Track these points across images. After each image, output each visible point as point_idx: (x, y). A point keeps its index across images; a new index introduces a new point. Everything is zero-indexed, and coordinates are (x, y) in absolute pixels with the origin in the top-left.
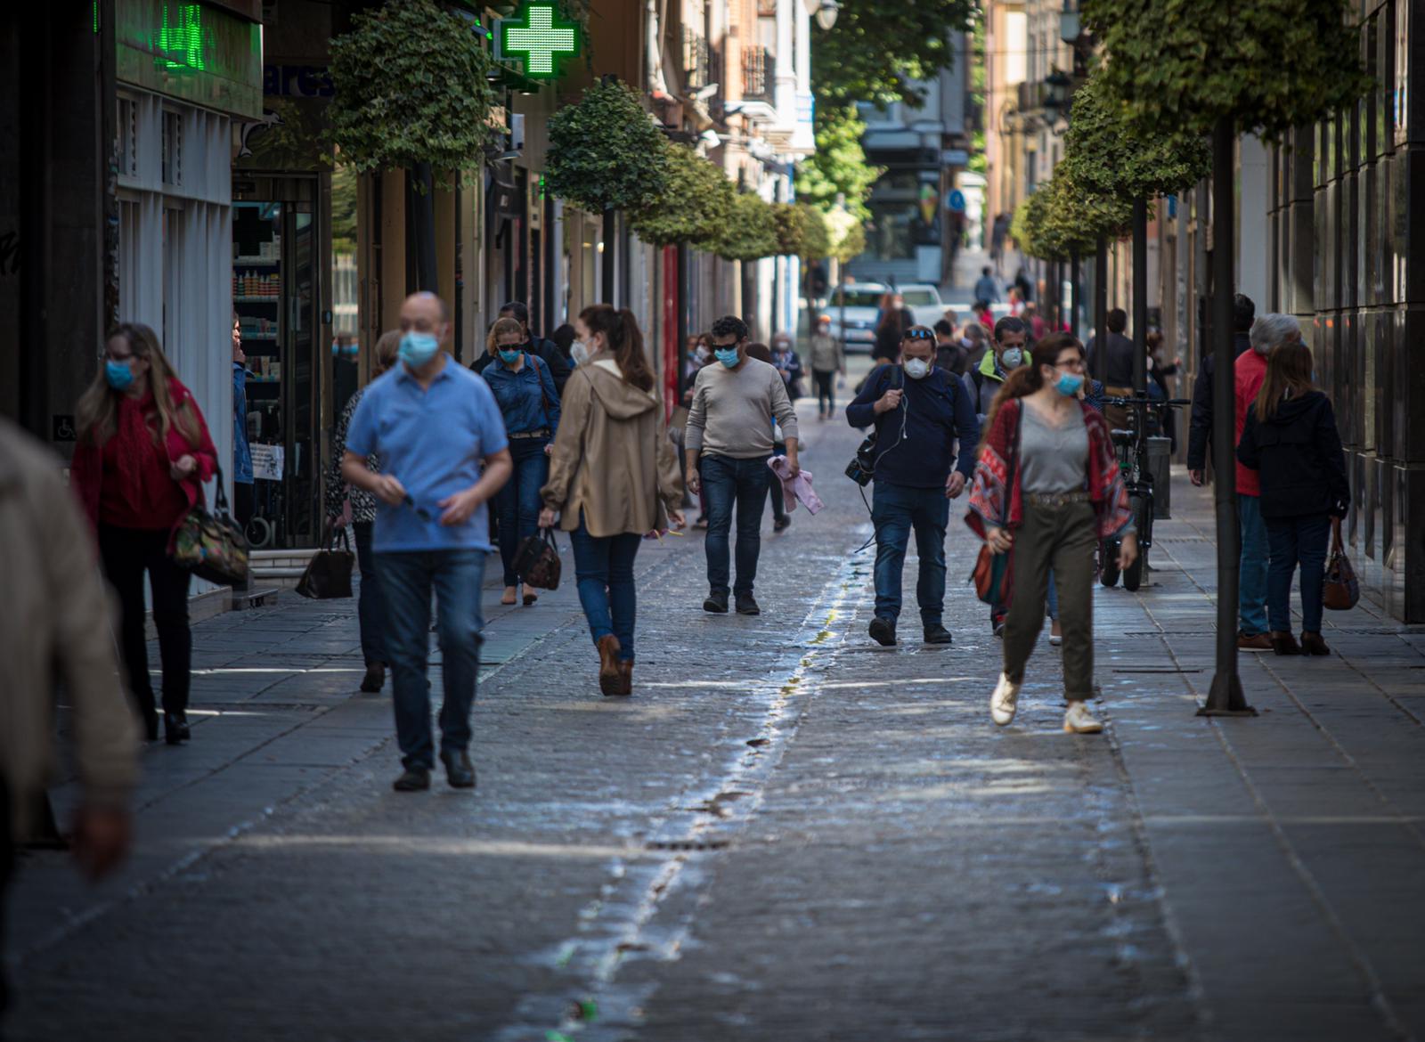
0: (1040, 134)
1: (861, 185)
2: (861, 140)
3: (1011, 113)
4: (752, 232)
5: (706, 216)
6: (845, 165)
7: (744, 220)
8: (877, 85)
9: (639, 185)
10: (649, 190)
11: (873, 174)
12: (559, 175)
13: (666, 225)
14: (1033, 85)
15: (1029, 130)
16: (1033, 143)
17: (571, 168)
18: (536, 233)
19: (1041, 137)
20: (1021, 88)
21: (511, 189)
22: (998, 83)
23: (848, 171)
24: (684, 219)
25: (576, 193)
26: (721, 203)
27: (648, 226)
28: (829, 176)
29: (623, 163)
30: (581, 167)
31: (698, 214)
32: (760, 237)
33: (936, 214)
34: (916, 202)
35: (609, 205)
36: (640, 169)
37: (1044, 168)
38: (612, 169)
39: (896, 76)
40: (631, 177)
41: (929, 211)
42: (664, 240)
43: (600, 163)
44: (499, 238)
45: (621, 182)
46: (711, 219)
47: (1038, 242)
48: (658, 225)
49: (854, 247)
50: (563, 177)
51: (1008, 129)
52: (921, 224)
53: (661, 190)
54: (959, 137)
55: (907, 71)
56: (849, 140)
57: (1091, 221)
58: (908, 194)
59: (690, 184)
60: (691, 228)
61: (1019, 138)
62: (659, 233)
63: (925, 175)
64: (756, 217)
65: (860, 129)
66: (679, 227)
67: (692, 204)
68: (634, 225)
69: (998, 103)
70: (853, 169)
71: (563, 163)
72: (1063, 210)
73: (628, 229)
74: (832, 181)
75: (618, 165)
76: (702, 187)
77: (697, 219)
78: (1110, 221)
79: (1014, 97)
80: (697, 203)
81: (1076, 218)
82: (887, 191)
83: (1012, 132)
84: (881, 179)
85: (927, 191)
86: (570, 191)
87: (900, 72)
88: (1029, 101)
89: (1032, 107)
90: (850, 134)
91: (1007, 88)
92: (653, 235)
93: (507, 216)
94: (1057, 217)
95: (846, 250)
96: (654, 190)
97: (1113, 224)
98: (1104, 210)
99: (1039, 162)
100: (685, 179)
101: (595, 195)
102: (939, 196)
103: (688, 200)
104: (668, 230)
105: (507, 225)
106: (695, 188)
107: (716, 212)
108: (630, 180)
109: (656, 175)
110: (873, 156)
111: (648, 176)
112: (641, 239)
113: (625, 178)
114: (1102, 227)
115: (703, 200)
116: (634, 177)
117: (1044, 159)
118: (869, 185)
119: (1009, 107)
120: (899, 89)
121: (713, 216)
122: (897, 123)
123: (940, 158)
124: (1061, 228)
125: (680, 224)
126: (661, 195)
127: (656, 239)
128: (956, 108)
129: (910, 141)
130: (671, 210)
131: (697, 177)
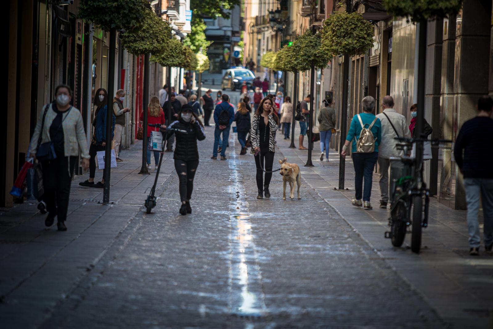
0: (263, 33)
1: (204, 47)
2: (205, 31)
3: (253, 26)
4: (174, 55)
5: (158, 42)
6: (199, 40)
7: (171, 50)
8: (213, 11)
9: (129, 16)
10: (134, 19)
11: (209, 43)
12: (87, 9)
13: (141, 45)
14: (260, 17)
15: (259, 32)
16: (260, 37)
17: (93, 5)
18: (79, 46)
19: (263, 35)
20: (257, 18)
21: (67, 23)
22: (248, 16)
23: (200, 42)
24: (148, 43)
25: (96, 19)
26: (165, 36)
27: (132, 46)
28: (193, 44)
29: (121, 4)
30: (99, 5)
31: (155, 41)
32: (177, 57)
33: (229, 58)
34: (223, 54)
35: (113, 26)
36: (129, 7)
37: (264, 45)
38: (115, 6)
39: (219, 8)
40: (125, 11)
41: (227, 57)
42: (139, 52)
43: (109, 3)
44: (60, 46)
45: (120, 14)
46: (161, 44)
47: (297, 61)
48: (137, 45)
49: (205, 67)
50: (89, 10)
51: (251, 32)
52: (224, 62)
53: (140, 20)
54: (237, 32)
55: (224, 6)
56: (201, 31)
57: (344, 47)
58: (220, 51)
59: (151, 27)
60: (151, 47)
61: (255, 34)
62: (137, 49)
63: (225, 45)
64: (176, 48)
65: (204, 27)
66: (146, 46)
67: (153, 37)
68: (125, 45)
69: (249, 22)
70: (201, 41)
71: (89, 3)
72: (330, 41)
73: (123, 47)
74: (194, 45)
75: (118, 5)
76: (157, 29)
77: (154, 43)
78: (353, 47)
79: (254, 21)
80: (155, 36)
81: (336, 45)
82: (212, 50)
83: (253, 33)
84: (211, 45)
85: (226, 50)
86: (93, 18)
87: (221, 7)
88: (259, 23)
89: (260, 24)
90: (201, 29)
91: (251, 18)
92: (134, 50)
93: (65, 35)
94: (326, 45)
95: (203, 68)
96: (137, 19)
97: (354, 48)
98: (350, 42)
99: (262, 43)
100: (149, 25)
101: (106, 20)
102: (230, 52)
103: (150, 34)
104: (141, 48)
105: (64, 40)
106: (154, 29)
107: (163, 40)
108: (124, 13)
109: (138, 11)
110: (208, 38)
111: (134, 11)
112: (128, 52)
113: (122, 12)
114: (349, 50)
115: (157, 35)
116: (126, 12)
117: (264, 42)
118: (207, 47)
119: (252, 24)
120: (221, 12)
121: (161, 42)
122: (217, 27)
123: (231, 39)
124: (328, 50)
125: (146, 45)
126: (140, 23)
127: (135, 52)
128: (237, 22)
129: (221, 33)
130: (143, 39)
131: (155, 24)
